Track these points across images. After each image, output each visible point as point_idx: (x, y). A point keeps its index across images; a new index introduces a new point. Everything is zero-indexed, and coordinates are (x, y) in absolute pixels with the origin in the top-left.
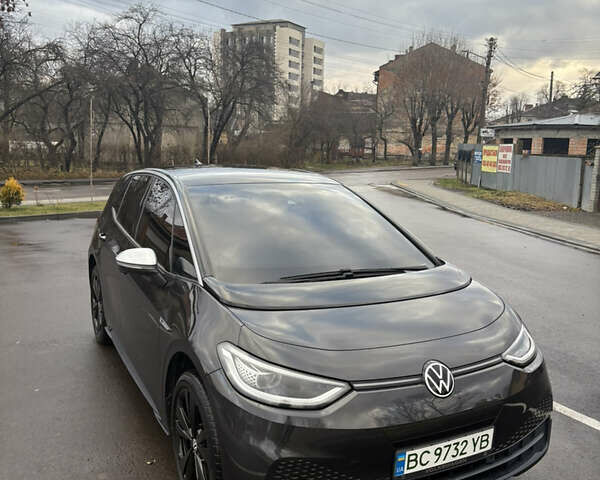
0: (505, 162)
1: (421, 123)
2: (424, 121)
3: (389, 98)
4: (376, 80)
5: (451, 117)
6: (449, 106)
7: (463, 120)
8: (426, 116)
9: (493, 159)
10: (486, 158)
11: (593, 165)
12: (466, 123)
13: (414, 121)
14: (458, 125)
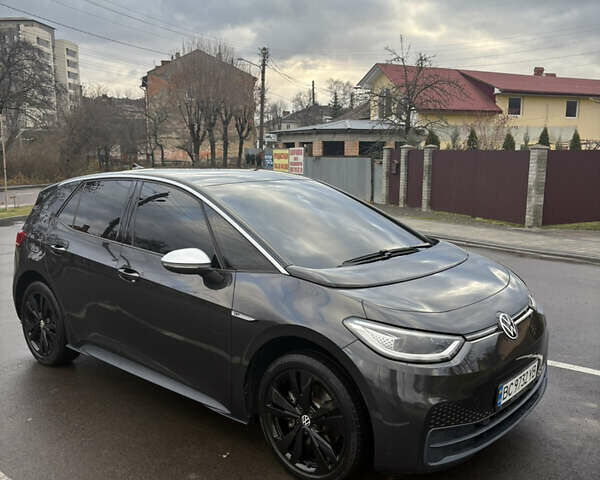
0: (298, 164)
1: (199, 129)
2: (202, 127)
3: (160, 104)
4: (144, 85)
5: (226, 123)
6: (223, 112)
7: (237, 126)
8: (203, 122)
9: (285, 162)
10: (276, 161)
11: (381, 163)
12: (240, 128)
13: (191, 127)
14: (233, 131)
